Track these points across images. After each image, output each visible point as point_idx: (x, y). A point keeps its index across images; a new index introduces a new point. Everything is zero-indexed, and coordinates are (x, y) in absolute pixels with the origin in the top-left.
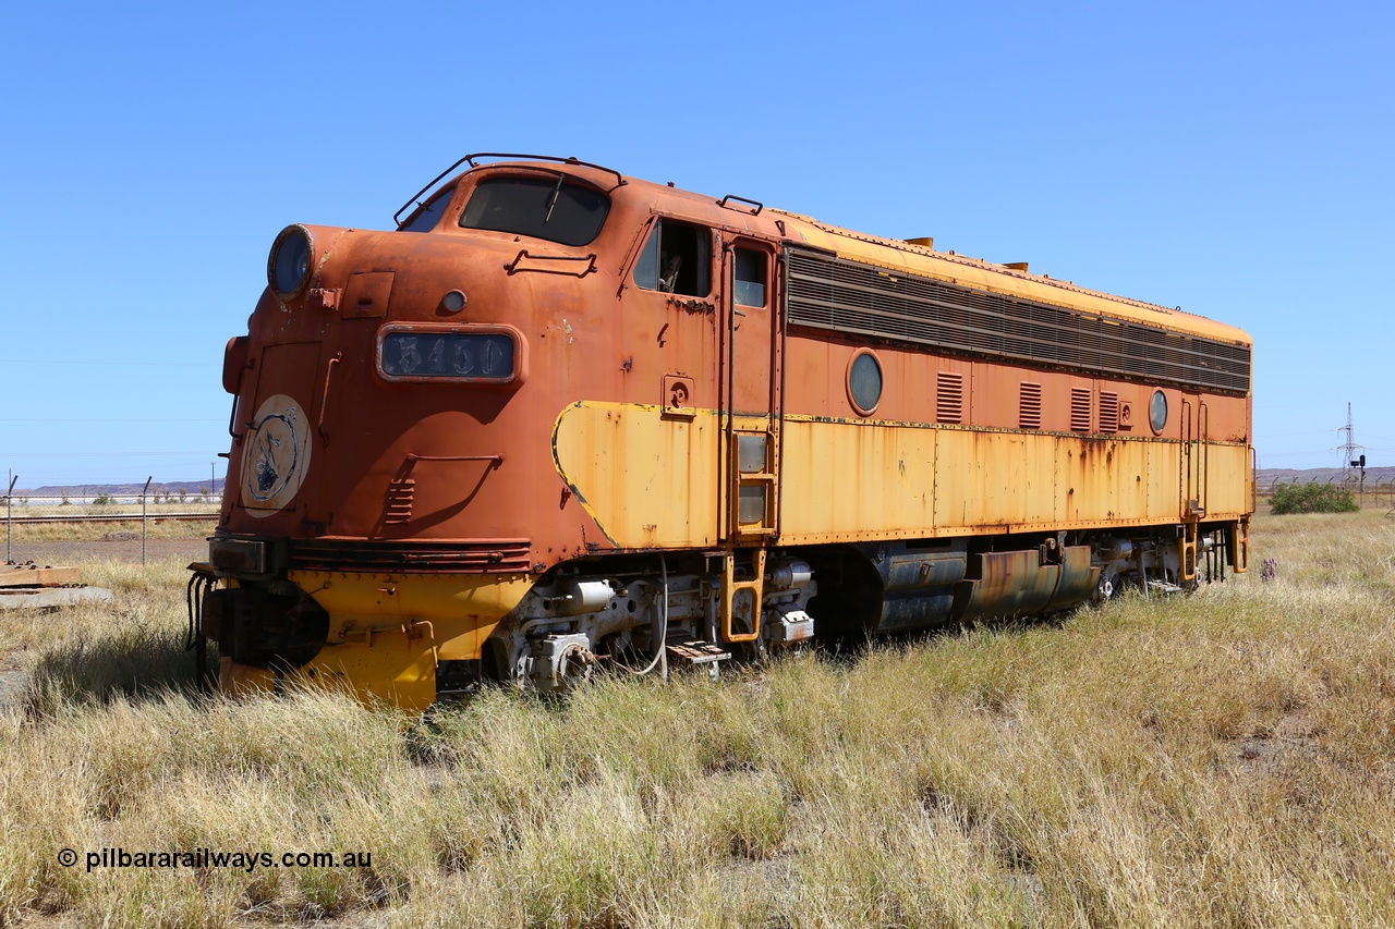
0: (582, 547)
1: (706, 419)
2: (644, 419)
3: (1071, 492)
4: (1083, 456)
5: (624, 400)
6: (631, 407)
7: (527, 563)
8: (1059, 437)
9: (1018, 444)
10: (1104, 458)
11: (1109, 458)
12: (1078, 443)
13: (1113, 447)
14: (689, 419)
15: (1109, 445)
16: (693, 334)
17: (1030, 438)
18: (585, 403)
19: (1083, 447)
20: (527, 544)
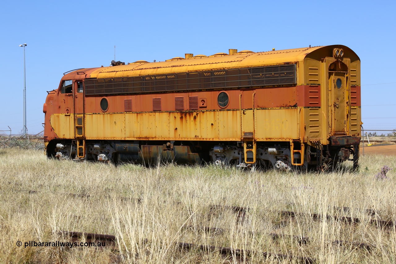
0: (54, 138)
1: (72, 115)
2: (62, 116)
3: (176, 129)
4: (182, 118)
5: (59, 113)
6: (60, 114)
7: (47, 140)
8: (170, 113)
9: (152, 116)
10: (192, 118)
11: (195, 118)
12: (179, 114)
13: (197, 114)
14: (69, 116)
15: (195, 114)
16: (70, 100)
17: (157, 114)
18: (54, 114)
19: (181, 115)
20: (47, 137)
